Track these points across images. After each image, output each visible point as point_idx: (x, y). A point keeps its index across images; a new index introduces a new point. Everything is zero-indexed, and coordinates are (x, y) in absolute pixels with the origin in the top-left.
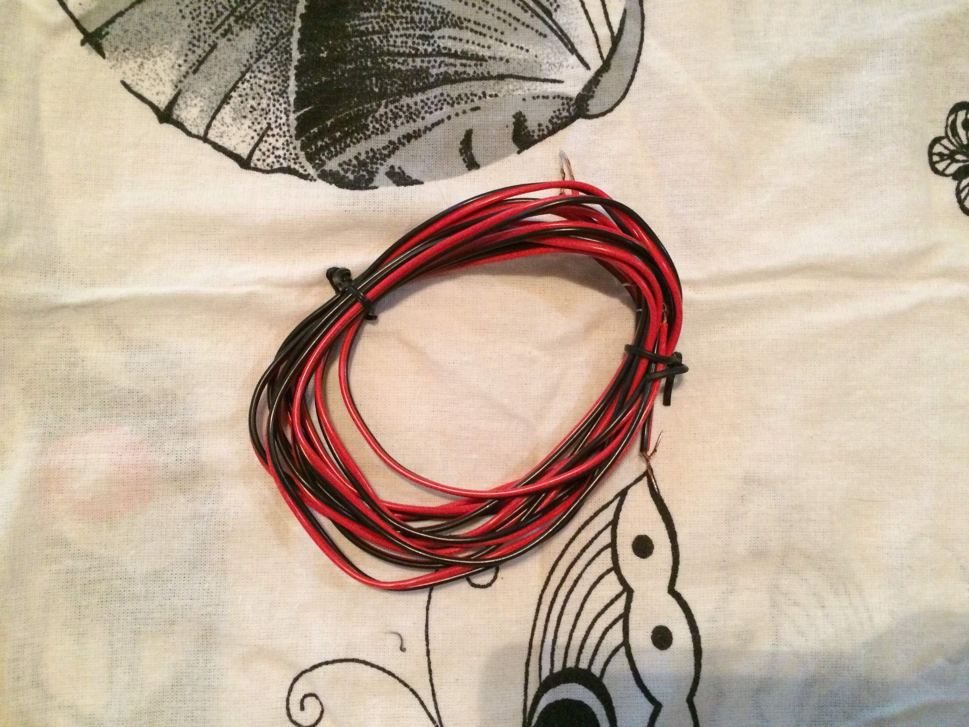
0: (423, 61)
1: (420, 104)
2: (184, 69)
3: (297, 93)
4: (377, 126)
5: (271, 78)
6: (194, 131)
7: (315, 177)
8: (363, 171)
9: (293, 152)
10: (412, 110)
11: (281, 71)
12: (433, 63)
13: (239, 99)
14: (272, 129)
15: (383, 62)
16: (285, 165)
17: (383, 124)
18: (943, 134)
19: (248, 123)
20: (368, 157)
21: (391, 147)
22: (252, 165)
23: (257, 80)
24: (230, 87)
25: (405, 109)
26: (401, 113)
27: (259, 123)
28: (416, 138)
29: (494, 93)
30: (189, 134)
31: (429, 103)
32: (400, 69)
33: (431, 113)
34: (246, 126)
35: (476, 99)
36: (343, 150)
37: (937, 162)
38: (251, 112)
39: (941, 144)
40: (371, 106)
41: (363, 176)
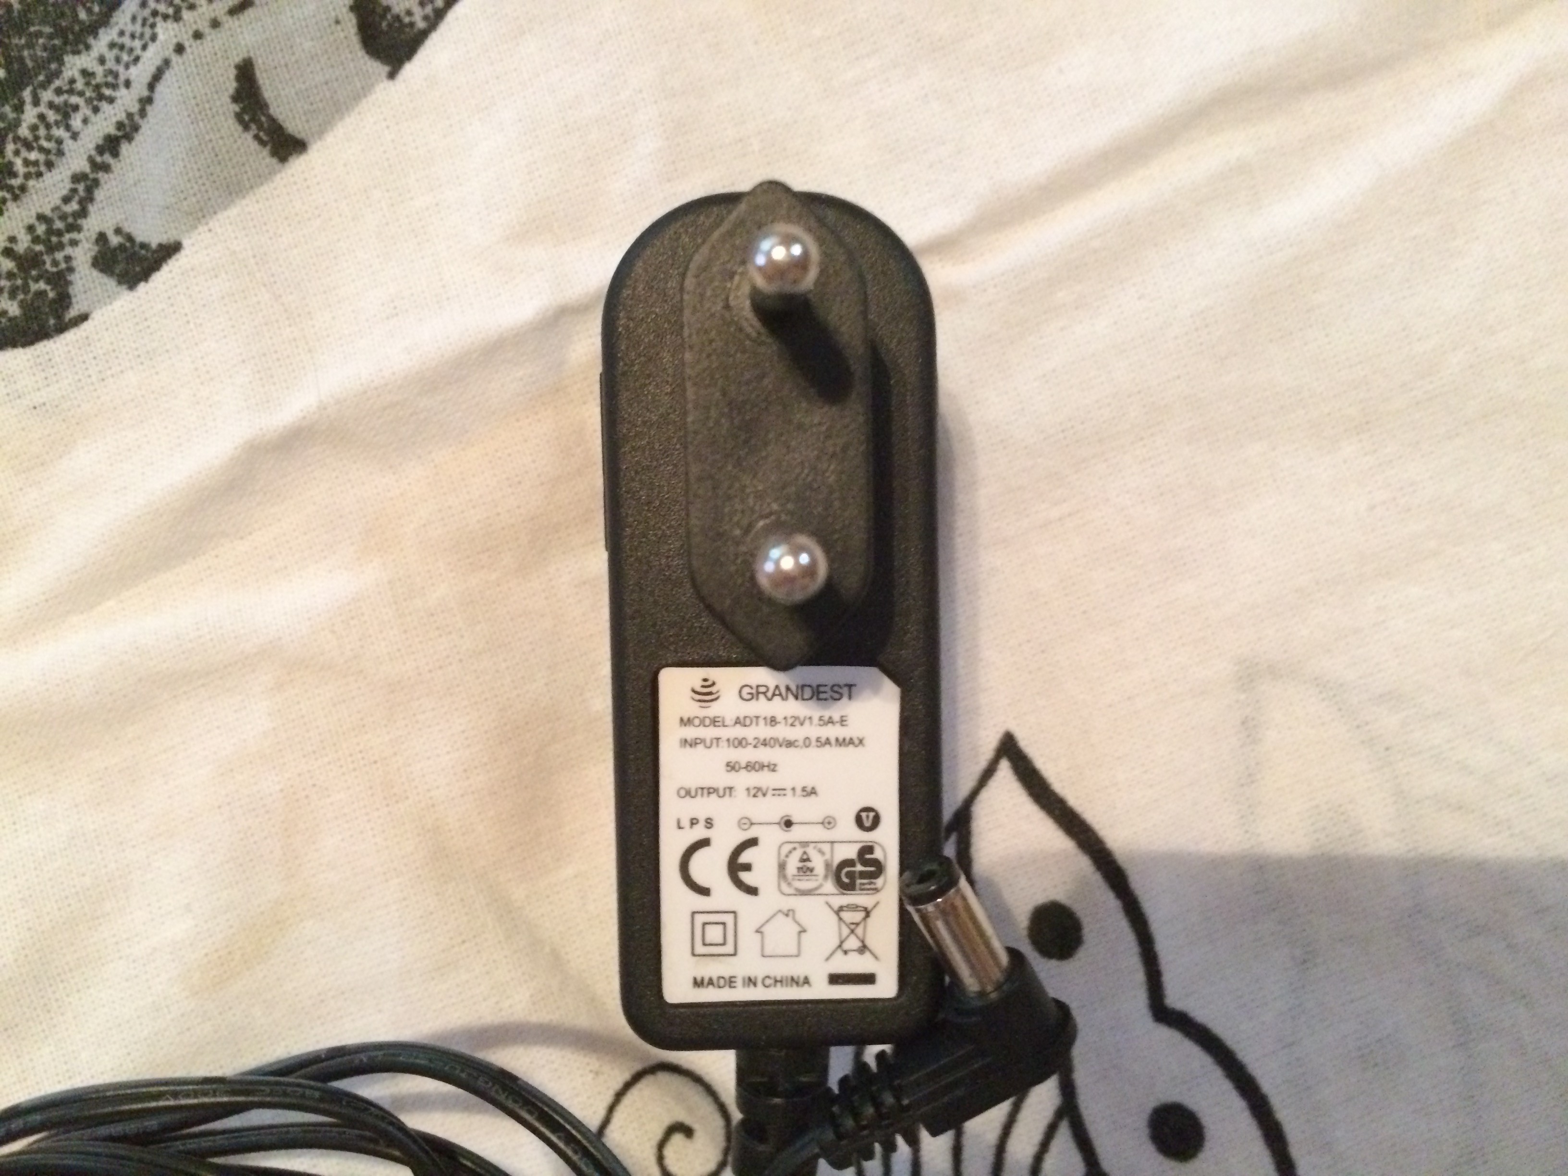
41: (41, 294)
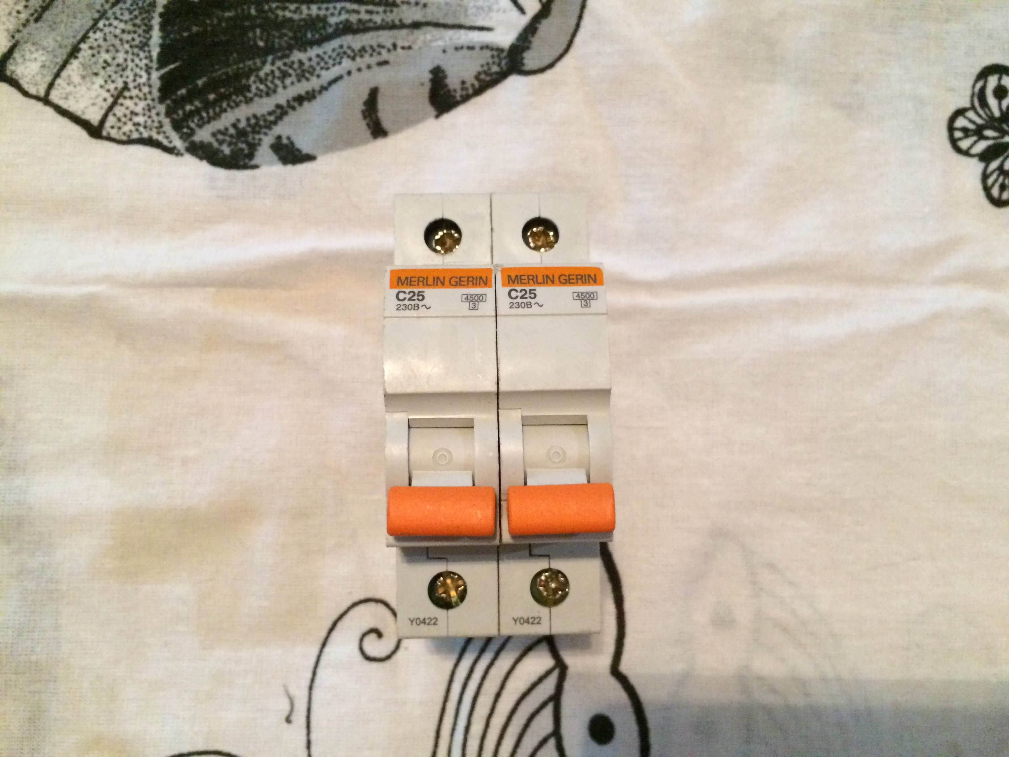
0: (319, 9)
1: (315, 60)
2: (23, 16)
3: (162, 46)
4: (262, 87)
5: (129, 27)
6: (32, 91)
7: (182, 150)
8: (243, 142)
9: (155, 118)
10: (305, 67)
11: (143, 19)
12: (331, 10)
13: (90, 52)
14: (129, 90)
15: (271, 10)
16: (146, 135)
17: (269, 84)
18: (968, 105)
19: (99, 81)
20: (249, 125)
21: (279, 111)
22: (104, 133)
23: (112, 29)
24: (79, 37)
25: (296, 66)
26: (291, 71)
27: (113, 82)
28: (309, 100)
29: (406, 44)
30: (26, 94)
31: (326, 57)
32: (291, 20)
33: (327, 69)
34: (97, 86)
35: (384, 52)
36: (217, 116)
37: (960, 139)
38: (104, 68)
39: (965, 117)
40: (255, 64)
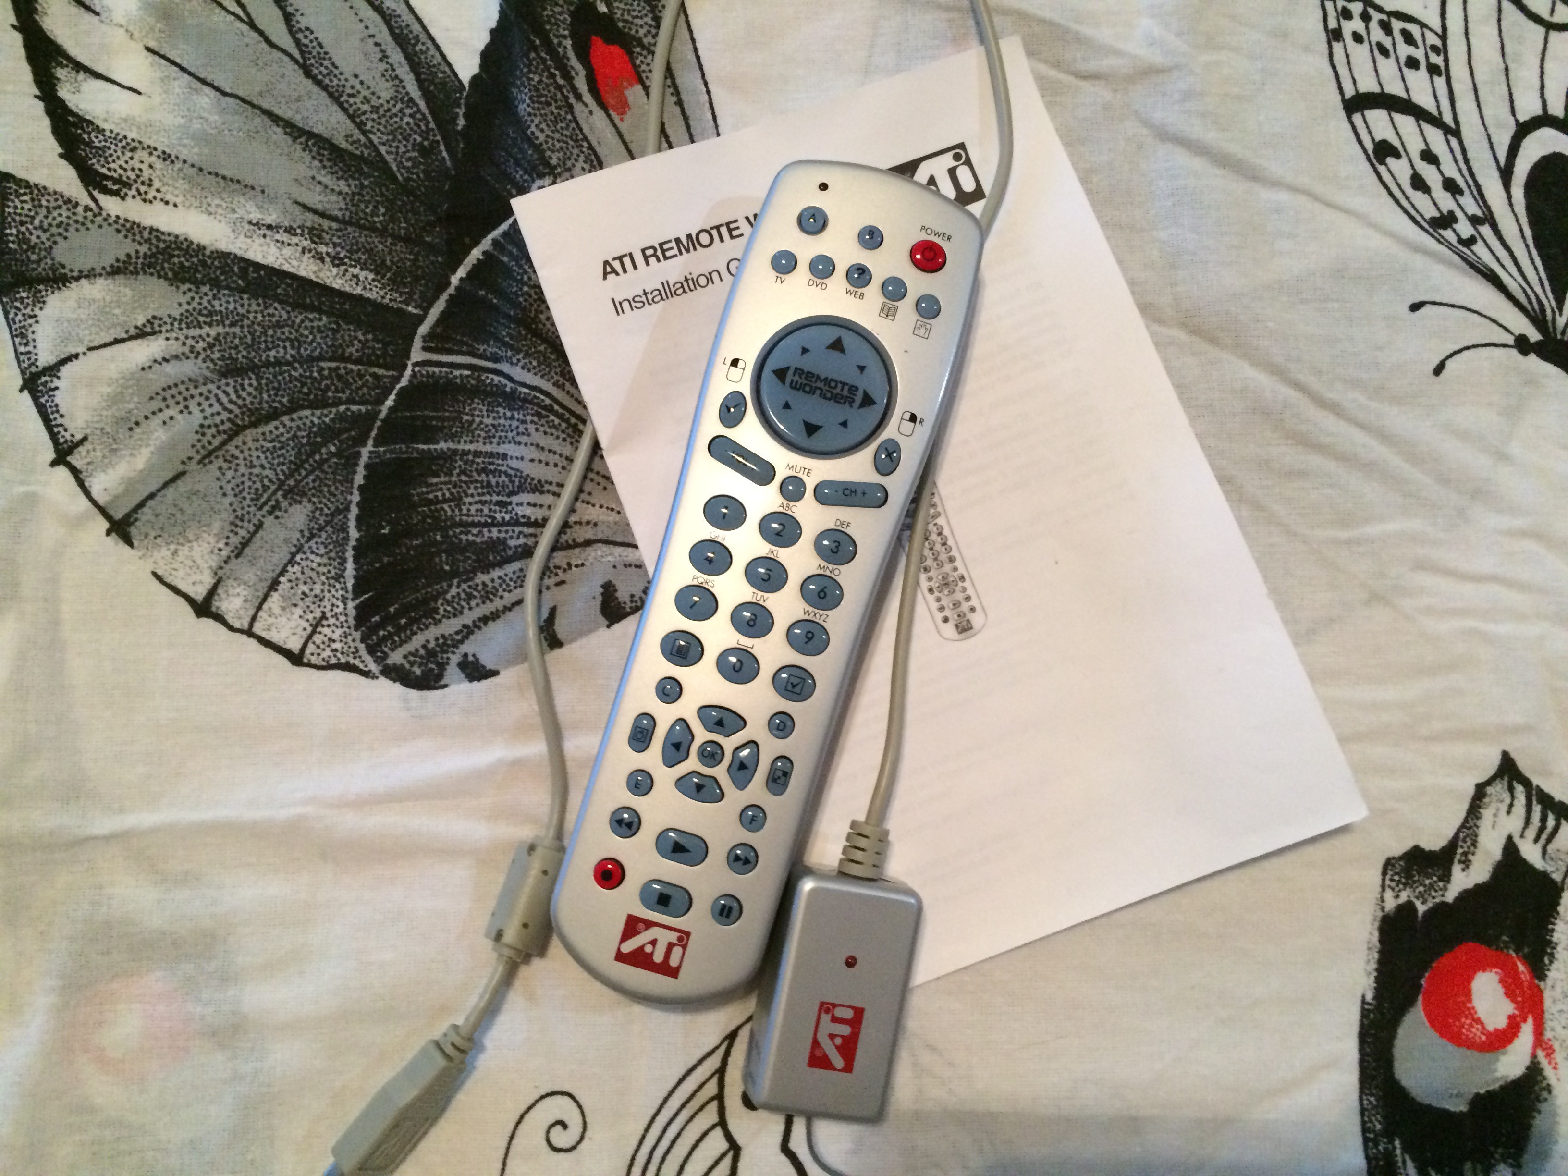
0: (500, 532)
1: (498, 581)
2: (224, 553)
3: (355, 577)
4: (449, 608)
5: (325, 560)
6: (237, 625)
7: (377, 674)
8: (432, 662)
9: (352, 644)
10: (489, 589)
11: (337, 552)
12: (510, 533)
13: (289, 585)
14: (327, 619)
15: (455, 535)
16: (343, 660)
17: (456, 606)
19: (298, 611)
20: (437, 645)
21: (465, 631)
22: (305, 661)
23: (309, 563)
24: (277, 572)
25: (480, 588)
26: (475, 593)
27: (312, 612)
28: (494, 620)
29: (580, 562)
30: (231, 628)
31: (507, 579)
32: (474, 542)
33: (510, 591)
34: (296, 616)
35: (560, 572)
36: (409, 638)
38: (302, 599)
40: (442, 587)
41: (432, 670)
